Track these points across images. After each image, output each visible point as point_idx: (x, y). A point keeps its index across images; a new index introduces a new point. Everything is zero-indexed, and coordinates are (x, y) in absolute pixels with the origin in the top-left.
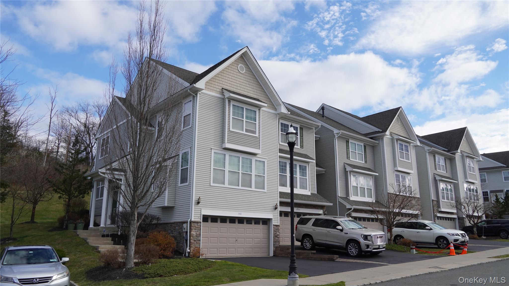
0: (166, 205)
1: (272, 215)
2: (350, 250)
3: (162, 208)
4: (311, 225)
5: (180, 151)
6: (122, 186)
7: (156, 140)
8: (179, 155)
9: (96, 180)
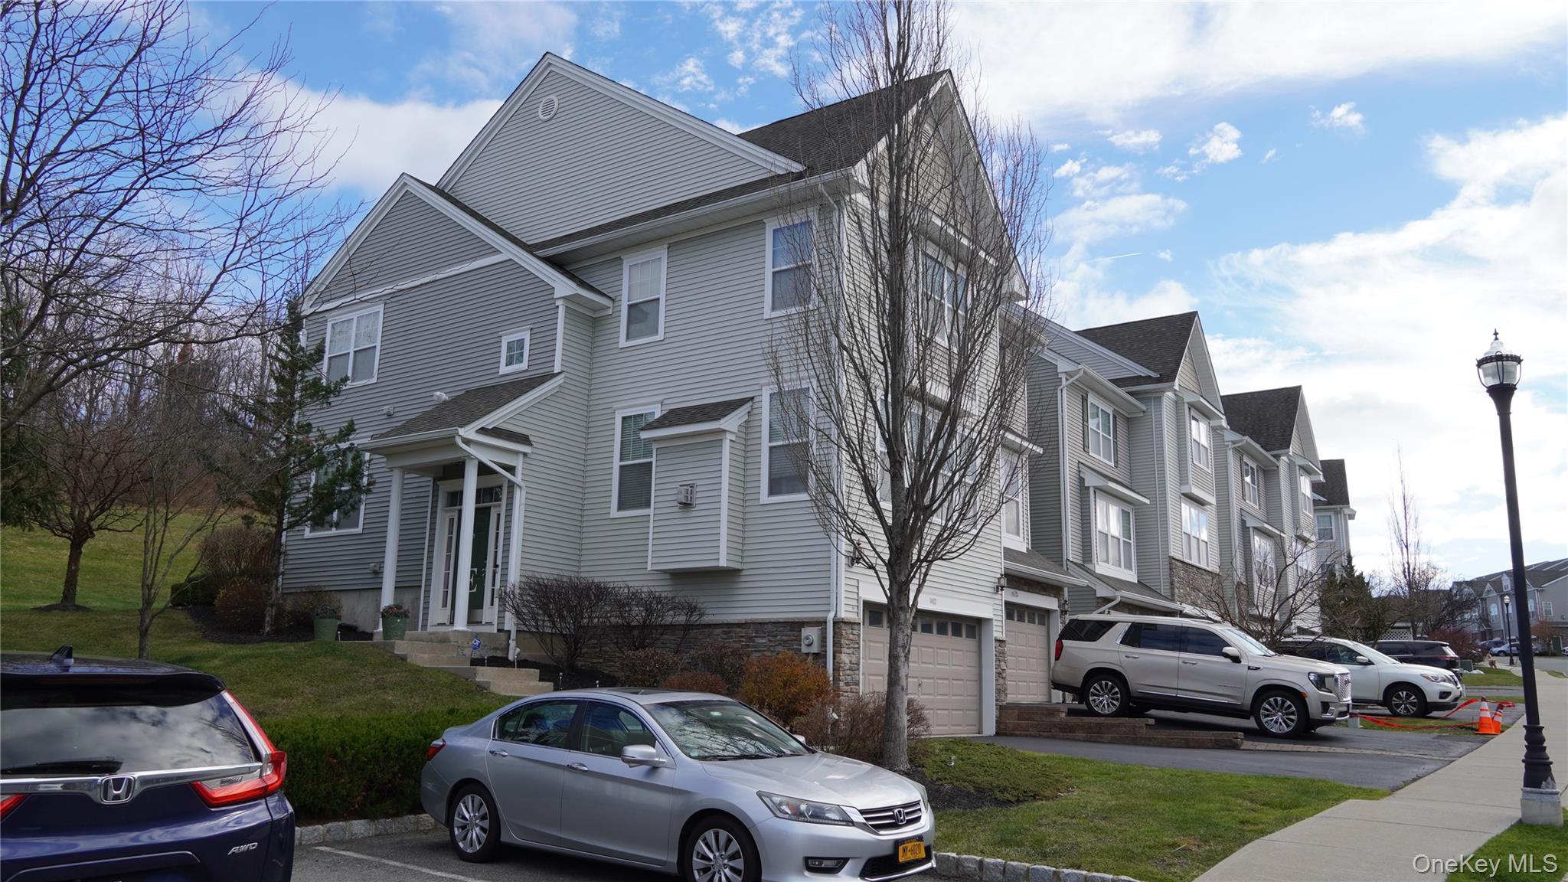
0: (723, 563)
1: (991, 608)
2: (1267, 716)
3: (671, 574)
4: (1118, 642)
5: (756, 387)
6: (517, 492)
7: (623, 343)
8: (756, 400)
9: (401, 467)
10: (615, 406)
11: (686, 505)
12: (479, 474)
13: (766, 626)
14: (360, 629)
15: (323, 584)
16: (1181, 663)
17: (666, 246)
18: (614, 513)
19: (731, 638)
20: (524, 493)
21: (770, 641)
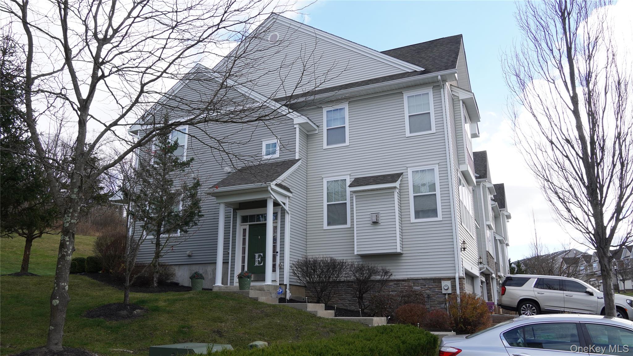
0: (399, 250)
1: (478, 272)
4: (533, 287)
5: (405, 168)
6: (287, 216)
7: (325, 146)
8: (404, 174)
9: (225, 203)
10: (323, 176)
11: (375, 223)
12: (274, 206)
13: (419, 281)
14: (180, 284)
15: (165, 261)
16: (565, 296)
17: (348, 102)
18: (325, 226)
19: (399, 286)
20: (290, 216)
21: (422, 288)
